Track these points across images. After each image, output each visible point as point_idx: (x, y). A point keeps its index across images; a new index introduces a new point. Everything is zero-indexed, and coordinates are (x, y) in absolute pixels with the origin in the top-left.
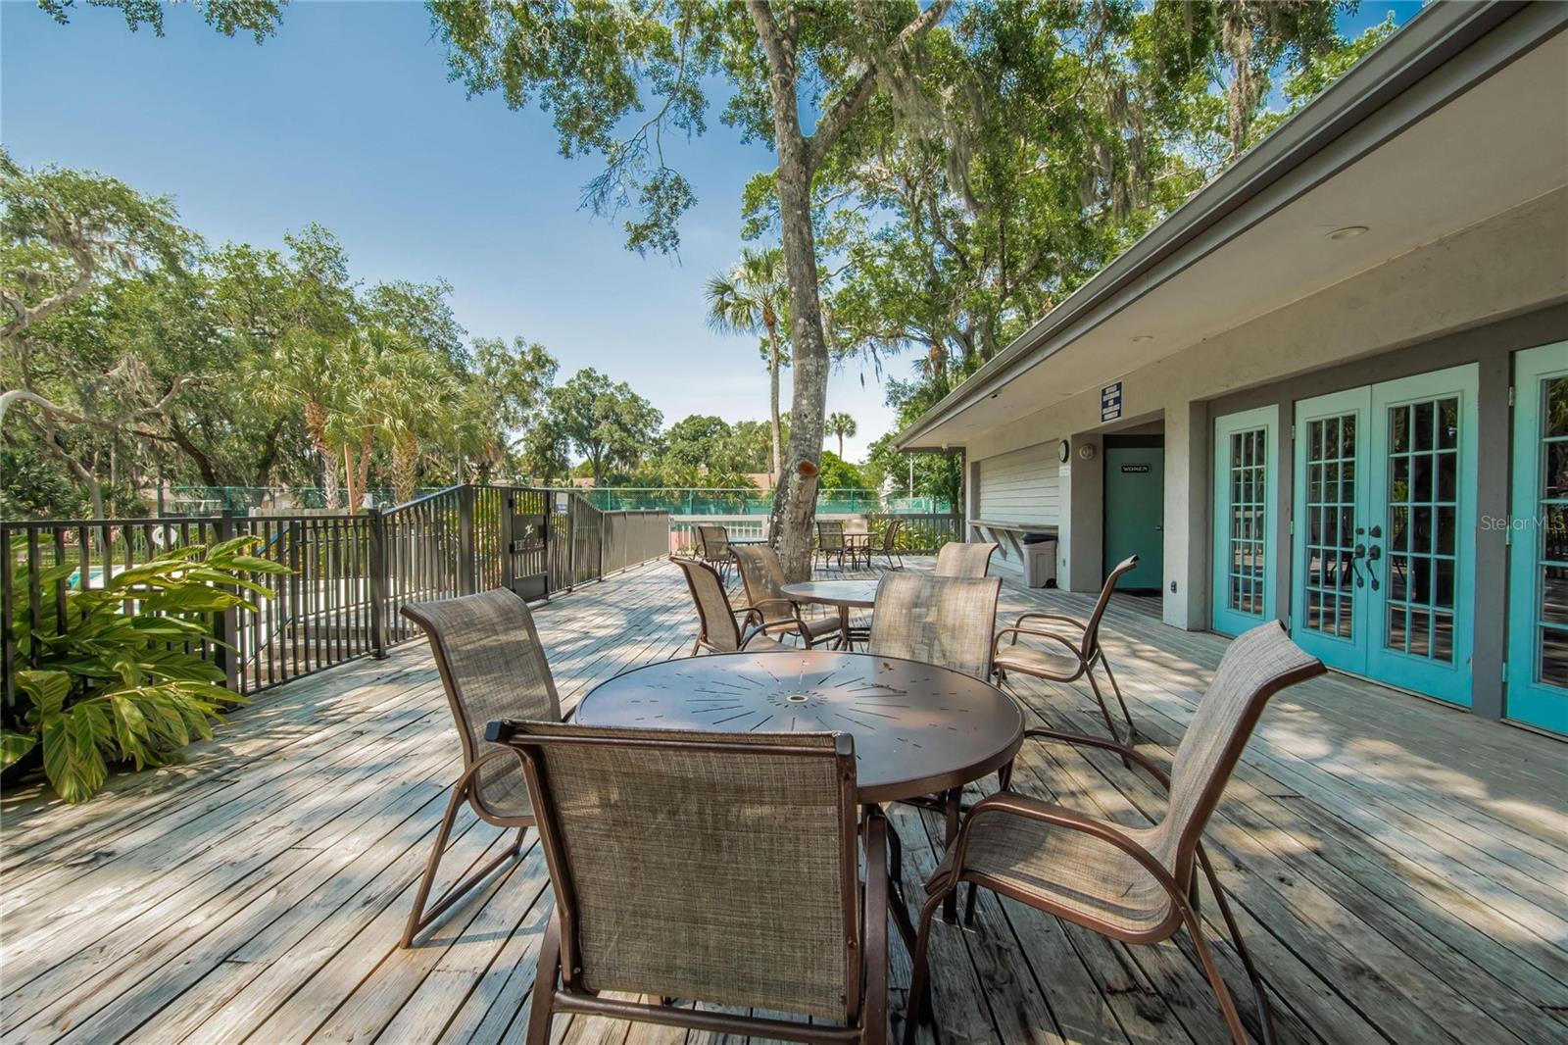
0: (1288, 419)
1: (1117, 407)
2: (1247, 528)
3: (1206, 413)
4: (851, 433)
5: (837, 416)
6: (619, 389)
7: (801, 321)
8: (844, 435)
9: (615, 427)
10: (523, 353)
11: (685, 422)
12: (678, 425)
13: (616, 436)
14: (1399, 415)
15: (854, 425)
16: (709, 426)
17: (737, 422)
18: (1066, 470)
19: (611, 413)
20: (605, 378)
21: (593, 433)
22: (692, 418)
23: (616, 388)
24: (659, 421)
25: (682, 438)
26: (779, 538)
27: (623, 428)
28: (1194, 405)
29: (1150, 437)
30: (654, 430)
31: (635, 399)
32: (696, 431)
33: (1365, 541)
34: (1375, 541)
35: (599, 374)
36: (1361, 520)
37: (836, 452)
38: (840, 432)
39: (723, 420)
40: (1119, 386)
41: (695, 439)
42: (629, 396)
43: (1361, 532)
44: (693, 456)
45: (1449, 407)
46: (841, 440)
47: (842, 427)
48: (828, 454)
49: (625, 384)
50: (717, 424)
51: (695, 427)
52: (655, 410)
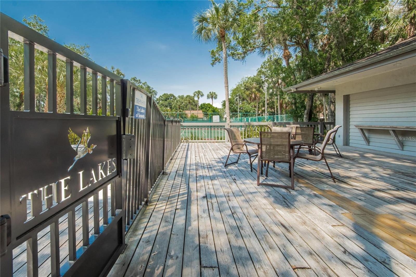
4: (216, 98)
6: (144, 84)
8: (213, 99)
11: (163, 95)
12: (161, 96)
15: (216, 96)
16: (170, 97)
17: (178, 95)
20: (140, 80)
22: (165, 94)
23: (143, 84)
24: (156, 94)
25: (162, 100)
31: (149, 87)
32: (166, 98)
35: (138, 79)
37: (211, 104)
39: (174, 95)
41: (166, 100)
42: (147, 86)
44: (165, 106)
46: (212, 100)
47: (213, 96)
48: (209, 104)
49: (146, 83)
50: (172, 96)
51: (166, 97)
52: (155, 91)
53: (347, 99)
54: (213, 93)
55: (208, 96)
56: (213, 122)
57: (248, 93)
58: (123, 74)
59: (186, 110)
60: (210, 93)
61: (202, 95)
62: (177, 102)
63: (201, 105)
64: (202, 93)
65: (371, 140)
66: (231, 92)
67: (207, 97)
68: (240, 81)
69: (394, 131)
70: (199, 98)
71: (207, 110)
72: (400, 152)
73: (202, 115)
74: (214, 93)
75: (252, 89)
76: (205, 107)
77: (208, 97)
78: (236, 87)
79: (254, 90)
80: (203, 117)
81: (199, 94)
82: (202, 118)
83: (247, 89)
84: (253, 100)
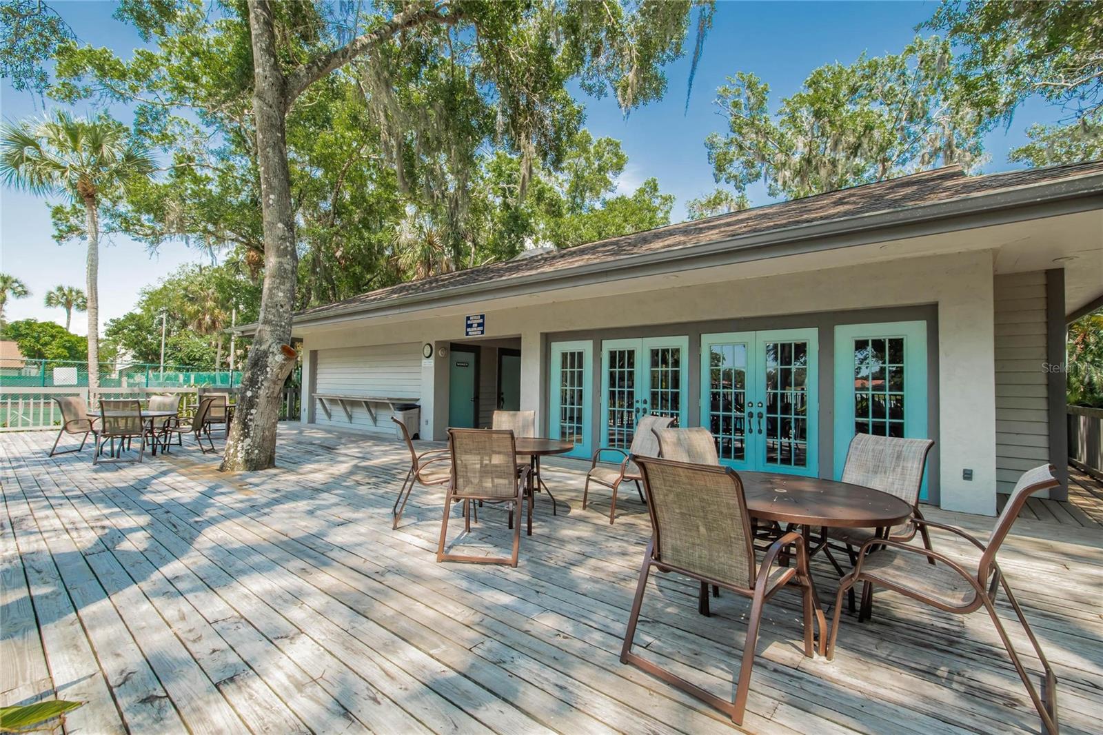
0: (598, 349)
1: (481, 328)
2: (572, 397)
3: (547, 339)
4: (84, 307)
5: (66, 290)
7: (280, 225)
8: (72, 310)
14: (654, 353)
18: (429, 364)
26: (253, 411)
28: (541, 334)
29: (510, 350)
33: (640, 405)
34: (645, 406)
36: (637, 397)
37: (62, 324)
38: (68, 305)
40: (482, 317)
43: (637, 402)
45: (676, 352)
46: (69, 313)
47: (70, 300)
53: (314, 355)
54: (71, 291)
55: (49, 298)
56: (55, 384)
57: (191, 308)
60: (60, 289)
61: (22, 294)
63: (16, 325)
64: (22, 286)
65: (354, 415)
66: (144, 298)
67: (43, 301)
68: (175, 272)
69: (366, 402)
71: (42, 341)
72: (374, 429)
73: (19, 357)
74: (77, 292)
75: (204, 299)
76: (35, 335)
77: (49, 301)
78: (160, 286)
79: (210, 304)
80: (21, 365)
81: (9, 287)
82: (19, 369)
83: (191, 300)
84: (207, 330)
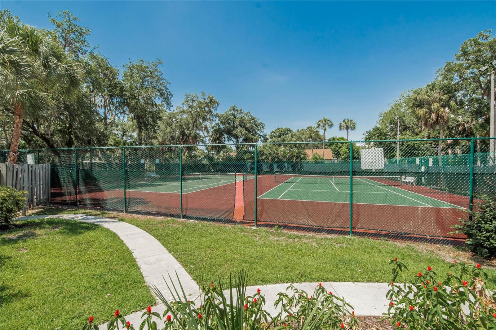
4: (353, 128)
5: (346, 121)
6: (247, 114)
8: (349, 130)
9: (244, 129)
10: (204, 99)
11: (276, 130)
12: (273, 132)
13: (243, 133)
15: (354, 125)
16: (285, 132)
17: (297, 130)
19: (242, 124)
20: (241, 110)
21: (234, 132)
22: (279, 129)
23: (245, 114)
24: (264, 128)
25: (274, 136)
27: (247, 129)
30: (261, 132)
31: (253, 118)
32: (280, 134)
35: (238, 109)
37: (345, 137)
38: (347, 128)
39: (291, 130)
41: (279, 137)
42: (251, 117)
46: (348, 132)
47: (349, 126)
48: (342, 139)
49: (249, 113)
50: (289, 131)
51: (279, 132)
52: (262, 123)
55: (340, 127)
57: (421, 111)
58: (217, 101)
59: (307, 149)
60: (344, 121)
61: (331, 125)
62: (292, 136)
63: (329, 140)
64: (331, 122)
70: (325, 130)
71: (339, 146)
73: (331, 155)
74: (351, 121)
75: (431, 103)
76: (336, 143)
79: (435, 105)
80: (332, 158)
81: (326, 123)
82: (331, 160)
83: (419, 106)
84: (432, 125)
